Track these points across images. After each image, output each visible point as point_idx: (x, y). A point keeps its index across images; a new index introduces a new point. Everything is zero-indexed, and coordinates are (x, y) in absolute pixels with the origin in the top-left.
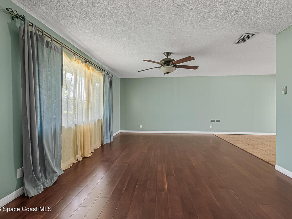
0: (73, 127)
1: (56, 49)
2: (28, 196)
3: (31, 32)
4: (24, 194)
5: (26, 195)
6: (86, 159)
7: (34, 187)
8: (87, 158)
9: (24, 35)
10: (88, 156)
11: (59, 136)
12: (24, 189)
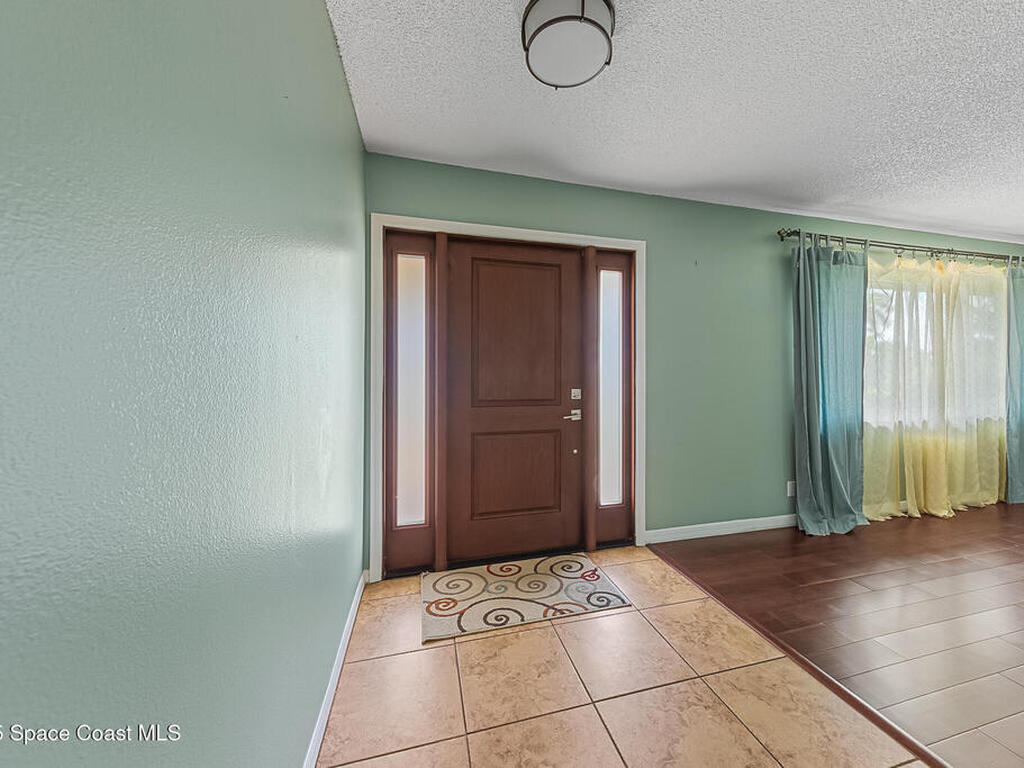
0: (891, 428)
1: (851, 259)
2: (804, 532)
3: (809, 250)
4: (797, 527)
5: (801, 529)
6: (933, 519)
7: (814, 522)
8: (938, 517)
9: (798, 260)
10: (941, 515)
11: (857, 441)
12: (798, 518)
